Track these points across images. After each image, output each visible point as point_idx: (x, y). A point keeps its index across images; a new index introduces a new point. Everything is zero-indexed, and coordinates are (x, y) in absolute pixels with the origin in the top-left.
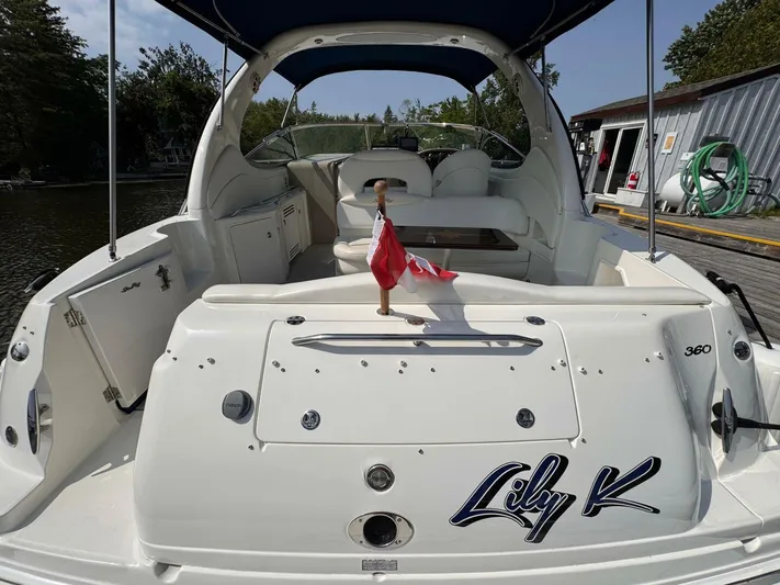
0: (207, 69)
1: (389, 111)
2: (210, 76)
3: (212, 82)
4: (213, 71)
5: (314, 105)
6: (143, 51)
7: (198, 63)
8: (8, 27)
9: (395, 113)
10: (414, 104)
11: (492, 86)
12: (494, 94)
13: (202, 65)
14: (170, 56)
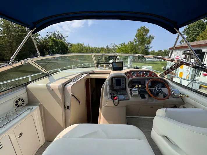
0: (63, 37)
1: (107, 46)
2: (63, 38)
3: (64, 40)
4: (64, 37)
5: (88, 44)
6: (47, 32)
7: (61, 35)
8: (15, 27)
9: (109, 46)
10: (113, 44)
11: (136, 40)
12: (136, 42)
13: (61, 36)
14: (54, 34)
